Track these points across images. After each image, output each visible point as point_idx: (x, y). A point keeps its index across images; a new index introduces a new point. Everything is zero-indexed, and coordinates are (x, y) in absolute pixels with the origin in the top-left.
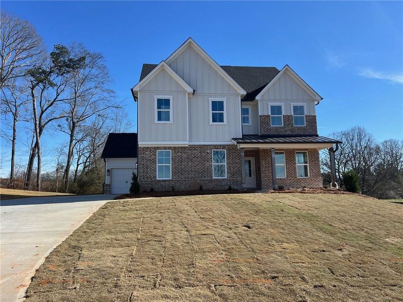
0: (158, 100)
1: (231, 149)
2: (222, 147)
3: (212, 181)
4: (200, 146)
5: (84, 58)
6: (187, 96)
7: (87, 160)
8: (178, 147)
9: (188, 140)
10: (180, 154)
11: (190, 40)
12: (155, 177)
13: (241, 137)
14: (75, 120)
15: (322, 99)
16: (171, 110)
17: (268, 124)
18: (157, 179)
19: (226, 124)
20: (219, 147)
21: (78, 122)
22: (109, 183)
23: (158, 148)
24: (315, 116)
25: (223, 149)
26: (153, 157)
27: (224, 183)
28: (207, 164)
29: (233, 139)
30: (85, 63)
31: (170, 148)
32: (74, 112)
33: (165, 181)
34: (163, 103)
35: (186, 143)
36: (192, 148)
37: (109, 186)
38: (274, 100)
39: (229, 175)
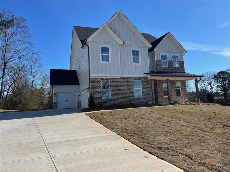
0: (102, 48)
1: (144, 79)
2: (139, 79)
3: (134, 99)
4: (127, 78)
5: (13, 20)
6: (119, 47)
7: (9, 88)
8: (114, 78)
9: (120, 74)
10: (115, 82)
11: (119, 12)
12: (101, 97)
13: (149, 73)
14: (6, 61)
15: (187, 52)
16: (110, 55)
17: (160, 65)
18: (102, 98)
19: (141, 64)
20: (137, 78)
21: (8, 62)
22: (55, 102)
23: (102, 79)
24: (184, 62)
25: (140, 79)
26: (99, 84)
27: (141, 100)
28: (131, 89)
29: (145, 73)
30: (13, 23)
31: (109, 79)
32: (5, 56)
33: (107, 99)
34: (105, 50)
35: (118, 76)
36: (123, 78)
37: (55, 103)
38: (163, 52)
39: (144, 95)
